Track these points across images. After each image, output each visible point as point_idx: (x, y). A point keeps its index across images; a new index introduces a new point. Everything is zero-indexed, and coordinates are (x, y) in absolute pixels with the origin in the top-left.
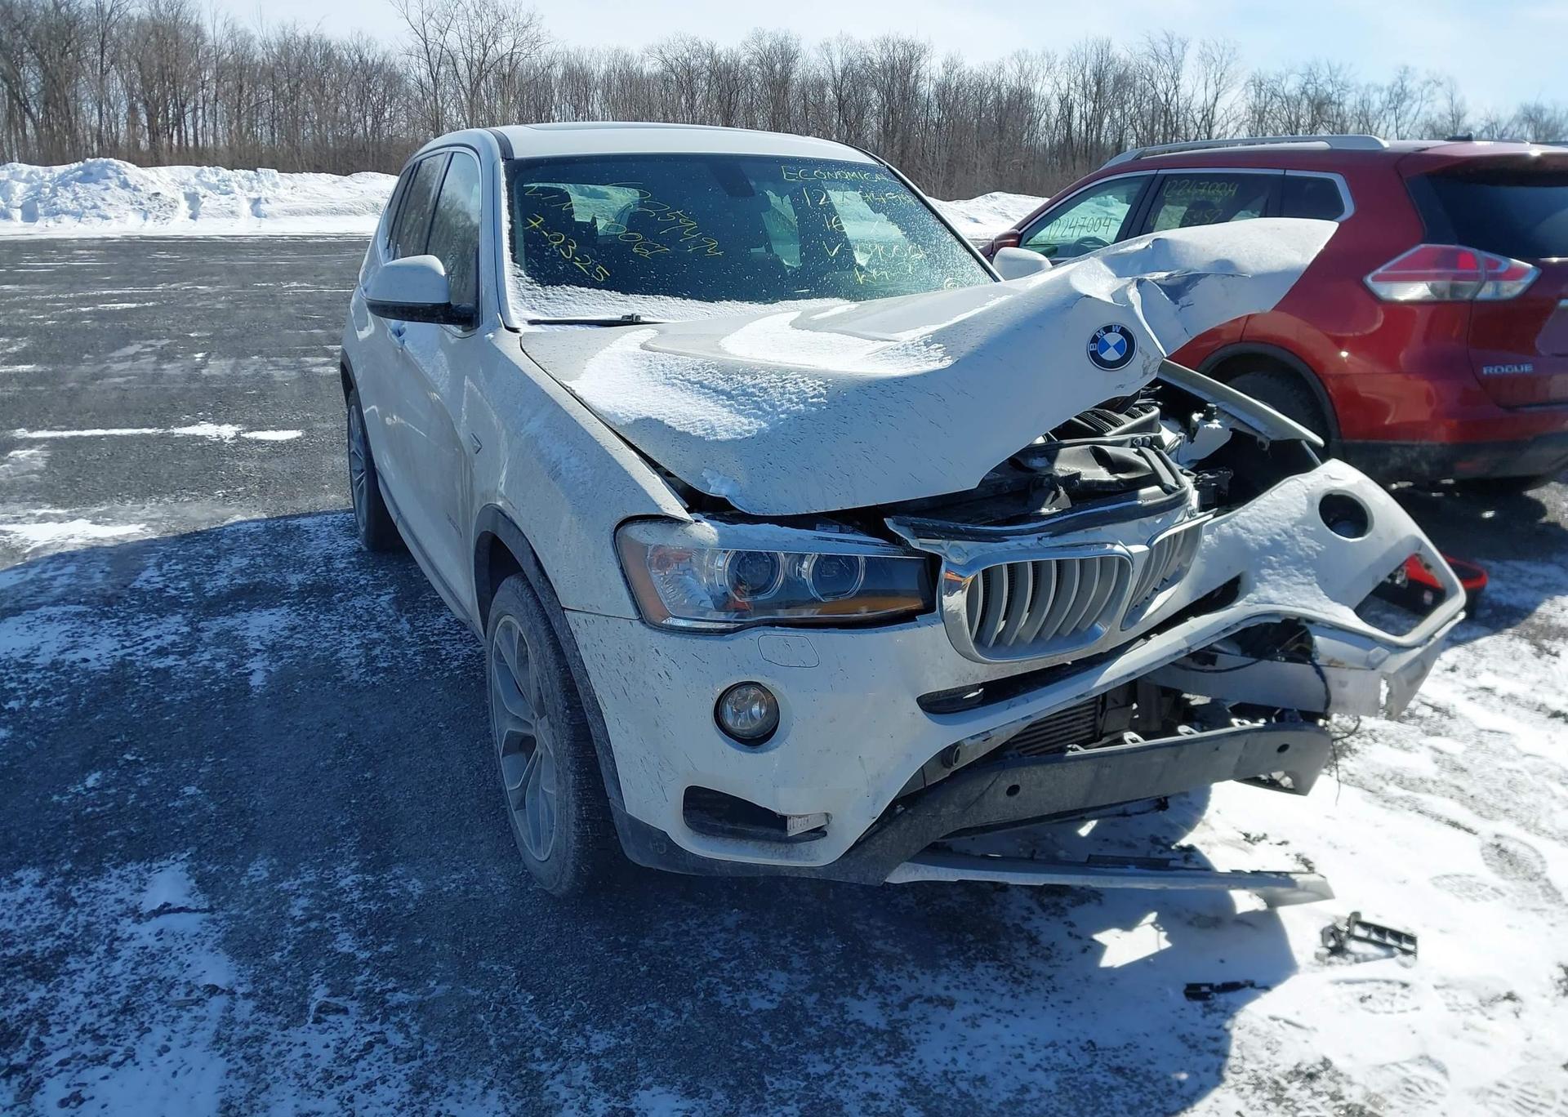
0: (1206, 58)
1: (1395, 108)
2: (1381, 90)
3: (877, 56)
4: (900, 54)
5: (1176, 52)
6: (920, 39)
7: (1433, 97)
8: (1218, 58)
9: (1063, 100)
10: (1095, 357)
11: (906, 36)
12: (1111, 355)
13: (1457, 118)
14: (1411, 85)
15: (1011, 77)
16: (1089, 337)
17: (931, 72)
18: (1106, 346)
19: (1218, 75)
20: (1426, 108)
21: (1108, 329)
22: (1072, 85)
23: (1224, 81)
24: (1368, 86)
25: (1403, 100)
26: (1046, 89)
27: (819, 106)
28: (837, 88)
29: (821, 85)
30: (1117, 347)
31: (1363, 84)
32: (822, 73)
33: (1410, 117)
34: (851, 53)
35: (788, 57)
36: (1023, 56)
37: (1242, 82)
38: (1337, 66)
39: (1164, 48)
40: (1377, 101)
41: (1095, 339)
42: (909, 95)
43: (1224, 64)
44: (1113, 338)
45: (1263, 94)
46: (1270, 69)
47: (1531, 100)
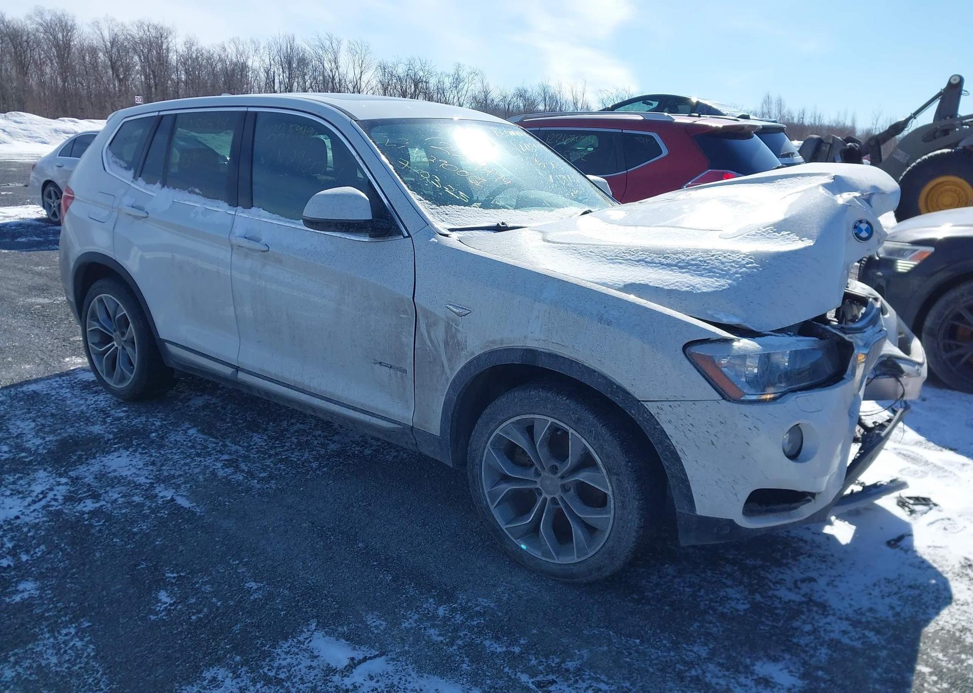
0: (352, 51)
1: (456, 87)
2: (448, 76)
3: (137, 33)
4: (153, 33)
5: (335, 46)
6: (167, 23)
7: (474, 82)
8: (359, 52)
9: (267, 72)
10: (857, 236)
11: (155, 21)
12: (864, 234)
13: (486, 94)
14: (463, 74)
15: (232, 54)
16: (851, 226)
17: (177, 46)
18: (861, 230)
19: (360, 61)
20: (472, 87)
21: (861, 222)
22: (272, 62)
23: (364, 65)
24: (442, 74)
25: (459, 83)
26: (256, 63)
27: (95, 65)
28: (107, 52)
29: (93, 51)
30: (867, 230)
31: (439, 72)
32: (95, 42)
33: (464, 92)
34: (116, 30)
35: (67, 28)
36: (237, 41)
37: (374, 67)
38: (424, 61)
39: (328, 43)
40: (447, 82)
41: (855, 227)
42: (162, 60)
43: (363, 56)
44: (864, 226)
45: (386, 75)
46: (389, 61)
47: (520, 86)
